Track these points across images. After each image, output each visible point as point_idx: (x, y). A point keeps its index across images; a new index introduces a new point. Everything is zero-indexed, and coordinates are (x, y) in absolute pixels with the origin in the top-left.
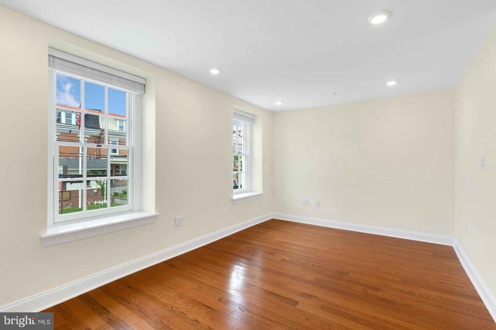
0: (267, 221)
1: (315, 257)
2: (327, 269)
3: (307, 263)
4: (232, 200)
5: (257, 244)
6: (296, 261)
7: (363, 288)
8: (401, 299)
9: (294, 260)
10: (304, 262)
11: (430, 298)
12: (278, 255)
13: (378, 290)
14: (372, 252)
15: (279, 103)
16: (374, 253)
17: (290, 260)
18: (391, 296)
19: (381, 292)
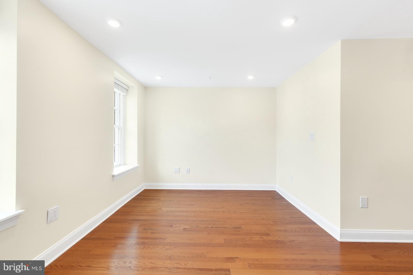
0: (140, 193)
1: (209, 219)
2: (225, 228)
3: (206, 227)
4: (113, 176)
5: (149, 219)
6: (196, 227)
7: (259, 236)
8: (285, 237)
9: (194, 227)
10: (204, 226)
11: (297, 231)
12: (176, 226)
13: (268, 235)
14: (241, 205)
15: (159, 78)
16: (242, 205)
17: (190, 228)
18: (279, 237)
19: (272, 236)
